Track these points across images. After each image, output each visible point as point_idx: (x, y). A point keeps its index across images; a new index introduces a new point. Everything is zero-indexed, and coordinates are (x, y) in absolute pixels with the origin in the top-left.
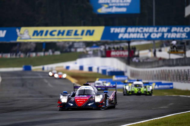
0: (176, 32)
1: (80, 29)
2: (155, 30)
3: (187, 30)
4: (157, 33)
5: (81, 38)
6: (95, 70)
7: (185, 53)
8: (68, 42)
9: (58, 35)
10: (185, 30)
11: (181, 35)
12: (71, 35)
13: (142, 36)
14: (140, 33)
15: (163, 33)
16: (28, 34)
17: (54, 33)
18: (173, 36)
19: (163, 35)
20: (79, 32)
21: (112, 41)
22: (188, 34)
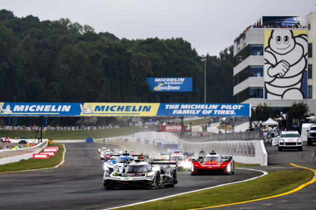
0: (225, 109)
1: (138, 105)
2: (206, 107)
4: (208, 110)
5: (139, 114)
6: (151, 143)
7: (233, 129)
9: (118, 110)
10: (234, 108)
11: (230, 112)
12: (129, 111)
13: (194, 113)
14: (193, 110)
15: (214, 110)
16: (91, 109)
18: (223, 112)
19: (213, 112)
20: (137, 108)
21: (166, 117)
22: (236, 111)
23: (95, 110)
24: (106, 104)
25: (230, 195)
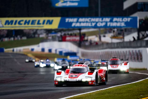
0: (116, 22)
1: (42, 19)
2: (100, 20)
3: (125, 20)
4: (102, 22)
5: (43, 27)
6: (53, 51)
7: (123, 38)
8: (33, 30)
9: (25, 24)
10: (124, 20)
11: (121, 24)
12: (34, 24)
13: (90, 25)
14: (89, 22)
15: (107, 22)
16: (1, 24)
17: (21, 22)
18: (114, 24)
19: (106, 24)
20: (41, 22)
21: (66, 29)
22: (126, 23)
23: (5, 24)
24: (14, 19)
25: (120, 95)
